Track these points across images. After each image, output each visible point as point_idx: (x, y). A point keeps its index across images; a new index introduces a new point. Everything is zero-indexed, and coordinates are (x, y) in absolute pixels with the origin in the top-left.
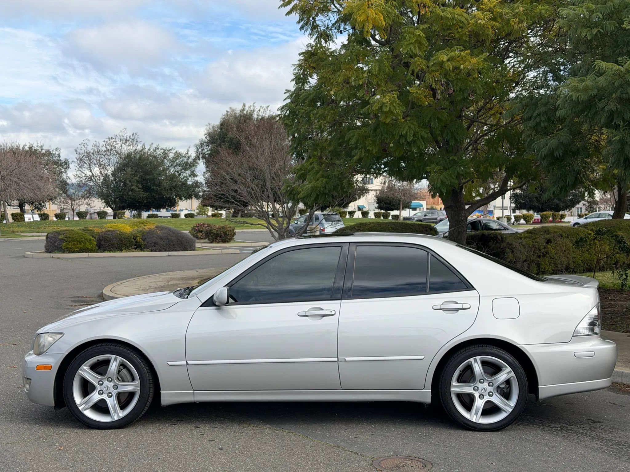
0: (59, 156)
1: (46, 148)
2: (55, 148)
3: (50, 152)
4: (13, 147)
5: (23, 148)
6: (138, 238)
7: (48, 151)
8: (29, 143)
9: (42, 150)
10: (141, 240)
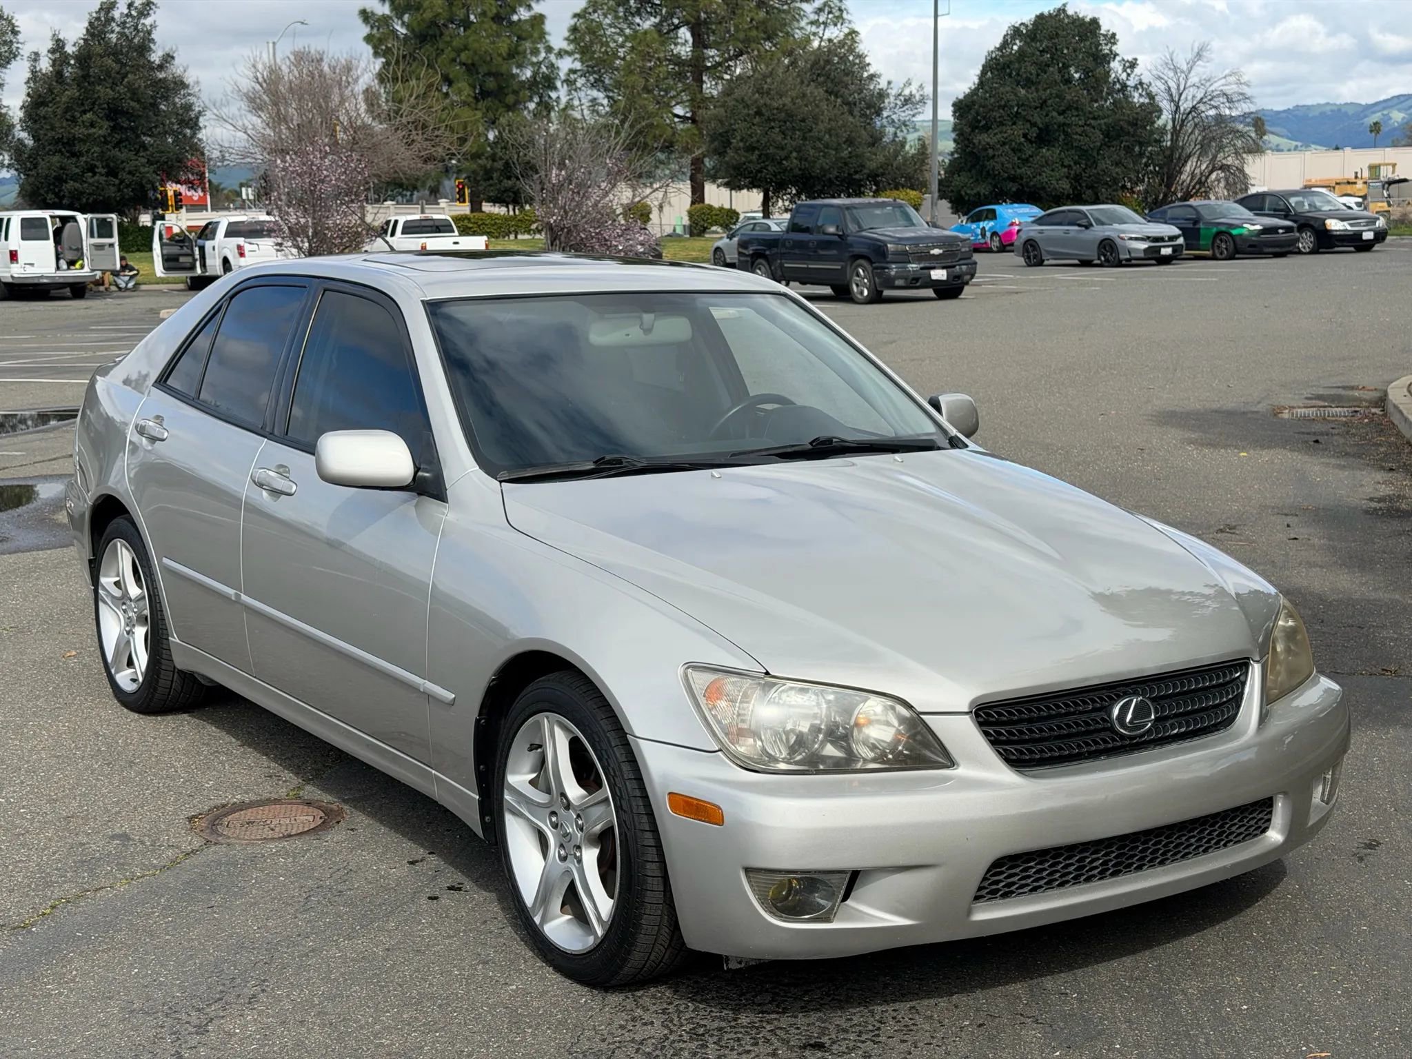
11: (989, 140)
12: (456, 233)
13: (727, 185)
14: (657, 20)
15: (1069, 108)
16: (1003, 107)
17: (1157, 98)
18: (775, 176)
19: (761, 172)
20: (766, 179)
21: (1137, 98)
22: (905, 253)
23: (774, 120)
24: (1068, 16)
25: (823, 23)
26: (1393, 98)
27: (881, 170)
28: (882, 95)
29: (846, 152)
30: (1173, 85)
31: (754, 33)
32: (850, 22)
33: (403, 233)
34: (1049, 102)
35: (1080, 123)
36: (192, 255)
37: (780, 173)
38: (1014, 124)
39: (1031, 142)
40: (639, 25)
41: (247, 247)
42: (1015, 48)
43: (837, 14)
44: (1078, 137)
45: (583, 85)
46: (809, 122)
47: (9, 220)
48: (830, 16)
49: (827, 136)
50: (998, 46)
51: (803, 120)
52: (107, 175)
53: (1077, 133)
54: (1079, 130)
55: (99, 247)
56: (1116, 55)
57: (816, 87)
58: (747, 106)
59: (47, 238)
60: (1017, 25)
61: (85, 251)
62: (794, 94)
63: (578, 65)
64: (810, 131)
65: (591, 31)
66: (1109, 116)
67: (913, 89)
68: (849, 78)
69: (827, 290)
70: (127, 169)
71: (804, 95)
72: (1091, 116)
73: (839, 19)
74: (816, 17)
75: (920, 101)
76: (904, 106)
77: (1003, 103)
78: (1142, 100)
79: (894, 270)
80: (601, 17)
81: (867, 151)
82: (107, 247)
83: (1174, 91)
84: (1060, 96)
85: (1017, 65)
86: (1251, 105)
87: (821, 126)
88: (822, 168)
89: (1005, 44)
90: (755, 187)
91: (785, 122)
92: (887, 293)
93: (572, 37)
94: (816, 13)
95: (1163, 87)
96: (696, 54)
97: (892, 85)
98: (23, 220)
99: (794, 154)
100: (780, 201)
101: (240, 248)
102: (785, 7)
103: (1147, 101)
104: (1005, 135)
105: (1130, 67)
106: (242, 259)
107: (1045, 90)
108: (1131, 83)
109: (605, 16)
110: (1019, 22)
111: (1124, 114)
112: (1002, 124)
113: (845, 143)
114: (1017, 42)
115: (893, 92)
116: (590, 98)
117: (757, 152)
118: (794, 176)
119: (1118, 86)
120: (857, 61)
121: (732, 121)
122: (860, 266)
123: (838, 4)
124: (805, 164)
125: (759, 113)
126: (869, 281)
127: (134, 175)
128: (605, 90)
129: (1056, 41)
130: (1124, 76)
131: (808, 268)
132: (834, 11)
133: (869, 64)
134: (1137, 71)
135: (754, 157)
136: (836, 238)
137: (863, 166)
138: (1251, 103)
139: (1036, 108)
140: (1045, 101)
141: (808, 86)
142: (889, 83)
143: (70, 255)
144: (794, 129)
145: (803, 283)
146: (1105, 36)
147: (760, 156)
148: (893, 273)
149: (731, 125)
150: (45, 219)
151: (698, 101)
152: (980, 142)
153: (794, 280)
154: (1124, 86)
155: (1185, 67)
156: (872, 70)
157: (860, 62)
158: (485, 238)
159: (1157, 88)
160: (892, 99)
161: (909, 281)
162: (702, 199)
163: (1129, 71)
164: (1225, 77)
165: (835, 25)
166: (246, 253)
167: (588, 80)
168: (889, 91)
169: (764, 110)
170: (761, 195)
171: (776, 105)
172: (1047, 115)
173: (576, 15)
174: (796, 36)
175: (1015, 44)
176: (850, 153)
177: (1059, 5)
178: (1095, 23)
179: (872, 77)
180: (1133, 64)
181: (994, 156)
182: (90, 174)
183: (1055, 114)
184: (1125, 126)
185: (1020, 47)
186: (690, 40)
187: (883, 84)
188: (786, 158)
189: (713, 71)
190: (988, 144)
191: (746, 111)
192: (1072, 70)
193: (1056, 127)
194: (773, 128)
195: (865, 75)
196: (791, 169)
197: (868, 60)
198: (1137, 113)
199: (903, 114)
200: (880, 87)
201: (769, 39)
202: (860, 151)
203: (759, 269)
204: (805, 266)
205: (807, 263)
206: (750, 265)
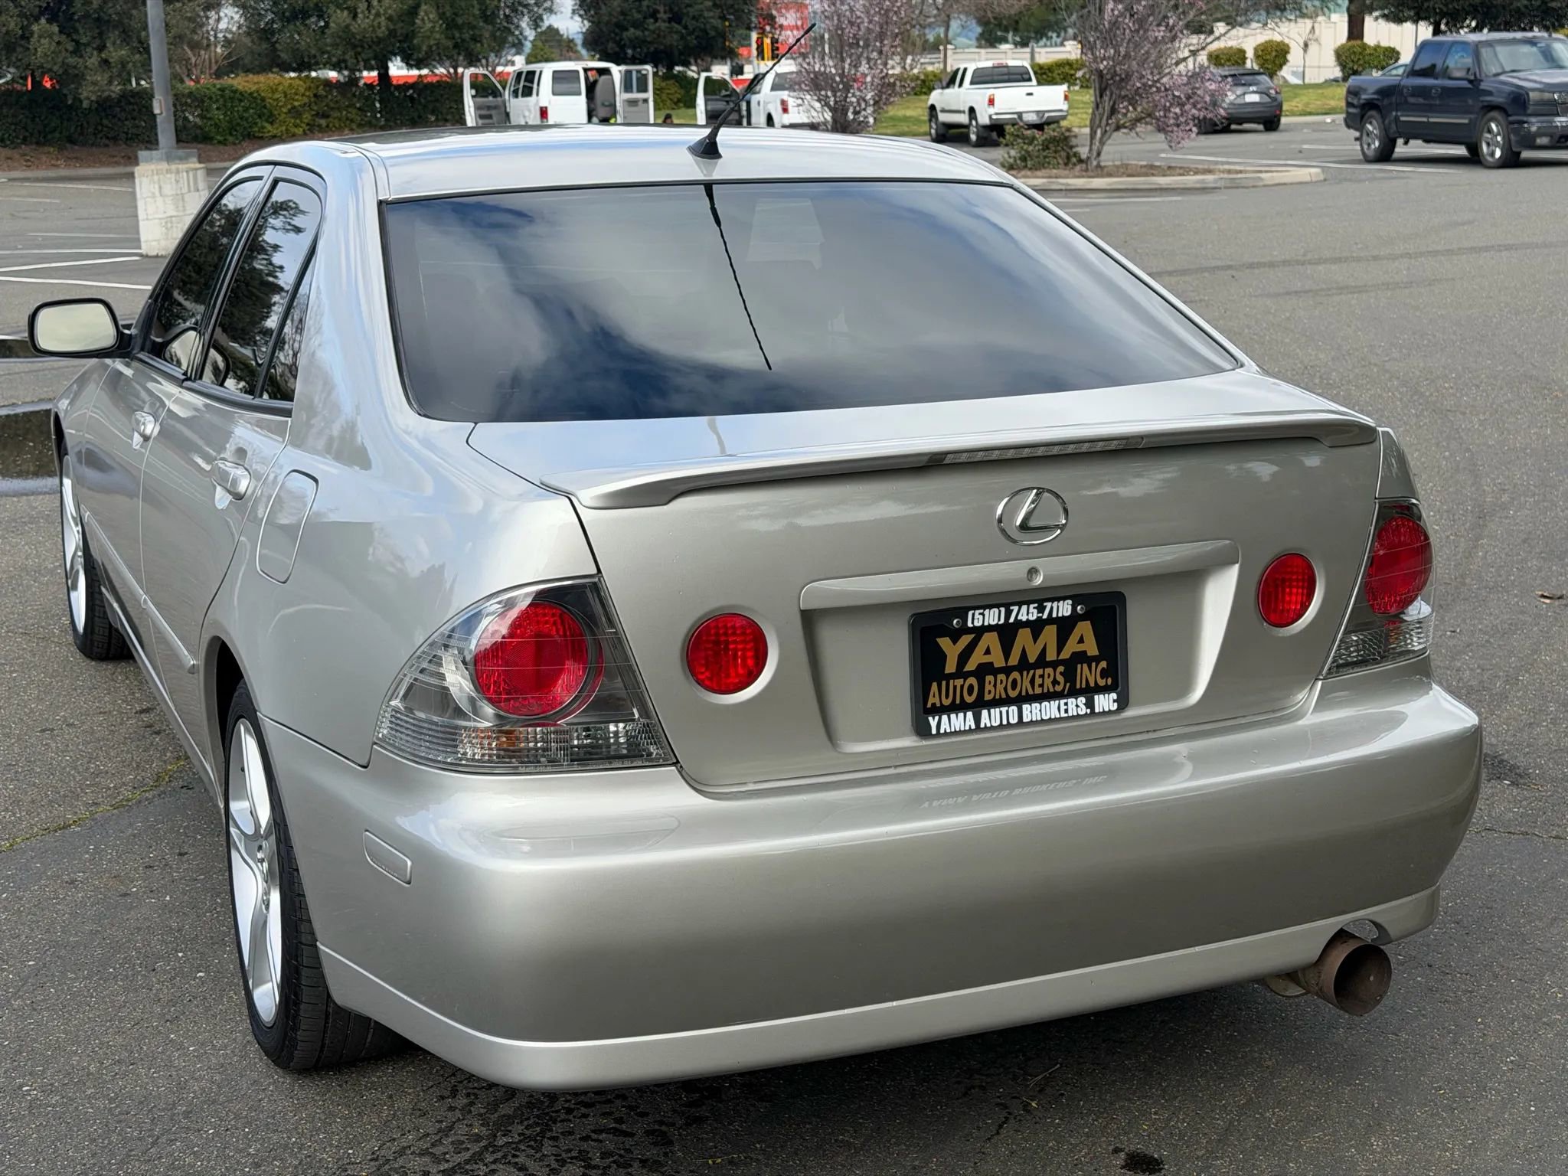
12: (1034, 82)
13: (1386, 17)
18: (1446, 5)
20: (1435, 9)
22: (1554, 103)
33: (972, 83)
36: (739, 111)
37: (1452, 2)
41: (791, 102)
47: (541, 72)
52: (670, 20)
55: (633, 103)
59: (579, 94)
61: (618, 108)
69: (1461, 151)
70: (691, 14)
79: (1534, 125)
82: (640, 103)
90: (1423, 19)
92: (1526, 154)
98: (555, 72)
101: (784, 103)
106: (786, 115)
122: (1492, 119)
126: (1503, 138)
127: (697, 21)
131: (1428, 122)
136: (1465, 84)
143: (602, 112)
145: (1427, 141)
148: (1534, 129)
150: (577, 72)
153: (1416, 137)
158: (1065, 87)
161: (1556, 138)
162: (1361, 36)
166: (790, 108)
182: (652, 20)
203: (1371, 123)
204: (1425, 120)
205: (1430, 114)
206: (1359, 119)
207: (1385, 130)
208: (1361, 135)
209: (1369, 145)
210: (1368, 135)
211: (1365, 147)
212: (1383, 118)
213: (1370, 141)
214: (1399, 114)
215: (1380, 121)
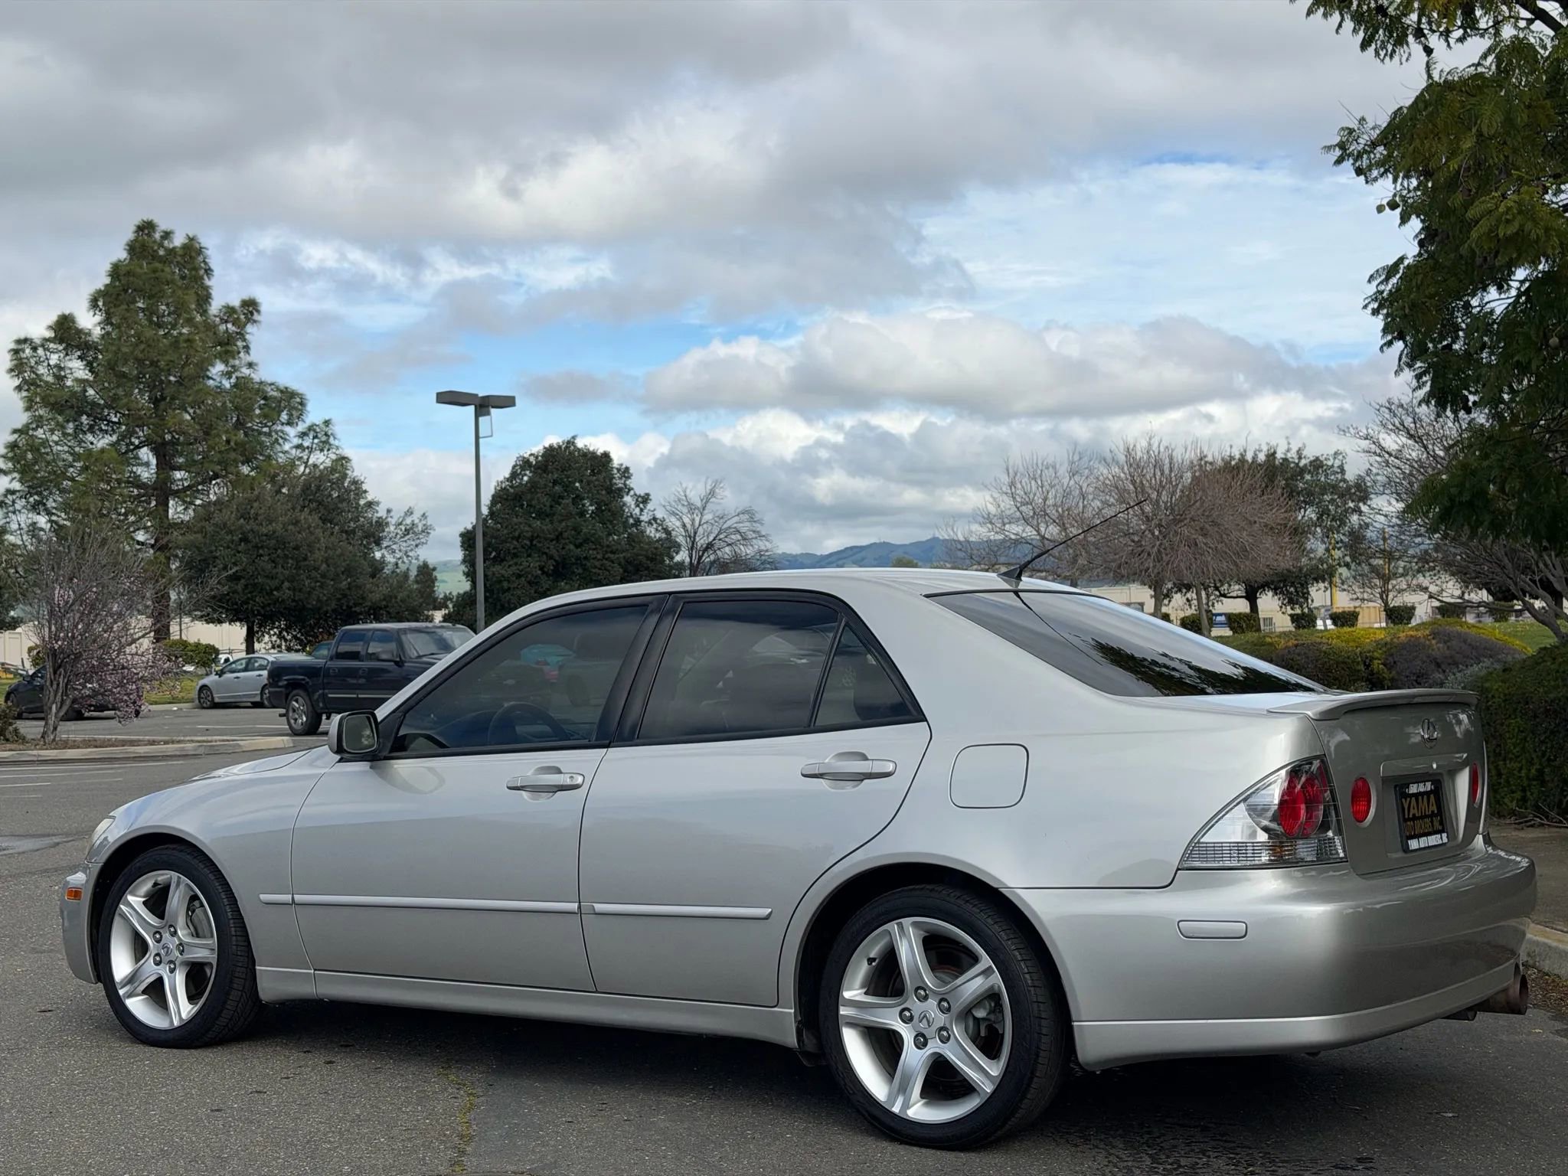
0: (1343, 471)
1: (1310, 453)
2: (1333, 453)
3: (1322, 462)
4: (1232, 458)
5: (1255, 457)
6: (1376, 662)
7: (1317, 459)
8: (1268, 444)
9: (1300, 458)
10: (1381, 666)
11: (503, 572)
14: (114, 438)
15: (586, 541)
16: (517, 539)
17: (674, 533)
18: (263, 608)
19: (248, 603)
20: (253, 611)
21: (651, 532)
23: (262, 547)
24: (579, 450)
25: (308, 448)
26: (847, 549)
27: (384, 603)
28: (381, 524)
29: (345, 583)
30: (687, 520)
31: (233, 455)
32: (337, 448)
34: (565, 535)
35: (599, 557)
37: (269, 605)
38: (529, 556)
39: (548, 575)
40: (92, 443)
42: (526, 478)
43: (324, 438)
44: (596, 570)
45: (23, 507)
46: (304, 550)
48: (316, 441)
49: (324, 566)
50: (507, 476)
51: (297, 548)
53: (595, 567)
54: (597, 564)
56: (630, 489)
57: (310, 513)
58: (230, 532)
60: (526, 456)
62: (285, 519)
63: (16, 486)
64: (305, 559)
65: (35, 449)
66: (627, 550)
67: (415, 518)
68: (345, 504)
71: (296, 523)
72: (609, 550)
73: (325, 445)
74: (300, 441)
75: (423, 531)
76: (405, 535)
77: (517, 534)
78: (658, 535)
80: (48, 434)
81: (369, 583)
83: (689, 526)
84: (576, 529)
85: (529, 496)
86: (767, 543)
87: (318, 555)
88: (319, 600)
89: (514, 475)
90: (238, 620)
91: (276, 550)
93: (10, 455)
94: (299, 437)
95: (678, 524)
96: (162, 476)
97: (392, 514)
99: (286, 584)
100: (267, 636)
102: (266, 430)
103: (664, 536)
104: (521, 567)
105: (643, 503)
107: (560, 522)
108: (645, 518)
109: (52, 431)
110: (529, 453)
111: (642, 548)
112: (515, 555)
113: (343, 573)
114: (528, 472)
115: (393, 521)
116: (30, 521)
117: (243, 581)
118: (285, 608)
119: (631, 521)
120: (353, 487)
121: (214, 548)
123: (325, 429)
124: (299, 596)
125: (244, 539)
128: (47, 514)
129: (569, 472)
130: (637, 511)
131: (358, 698)
132: (319, 435)
133: (365, 492)
134: (650, 506)
135: (239, 588)
136: (391, 665)
137: (363, 598)
138: (767, 540)
139: (552, 541)
140: (561, 534)
141: (301, 511)
142: (389, 511)
144: (286, 557)
146: (619, 470)
147: (246, 586)
149: (212, 552)
151: (164, 527)
152: (494, 574)
154: (638, 522)
155: (699, 504)
156: (370, 497)
157: (356, 489)
159: (673, 523)
160: (392, 528)
163: (641, 505)
164: (738, 515)
165: (322, 450)
167: (28, 502)
168: (389, 519)
169: (250, 536)
170: (245, 629)
171: (264, 530)
172: (563, 548)
173: (15, 431)
174: (280, 460)
175: (525, 475)
176: (349, 584)
177: (567, 437)
178: (606, 456)
179: (370, 504)
180: (645, 500)
181: (509, 588)
183: (572, 547)
184: (644, 560)
185: (530, 479)
186: (154, 461)
187: (381, 512)
188: (277, 589)
189: (182, 495)
190: (503, 576)
191: (229, 537)
192: (587, 502)
193: (573, 560)
194: (261, 555)
195: (362, 502)
196: (283, 601)
197: (364, 487)
198: (656, 548)
199: (404, 544)
200: (379, 515)
201: (247, 461)
202: (360, 581)
203: (297, 701)
204: (355, 696)
205: (357, 691)
206: (284, 697)
207: (313, 705)
208: (287, 711)
209: (296, 720)
210: (294, 711)
211: (292, 721)
212: (310, 695)
213: (297, 716)
214: (326, 691)
215: (307, 699)
